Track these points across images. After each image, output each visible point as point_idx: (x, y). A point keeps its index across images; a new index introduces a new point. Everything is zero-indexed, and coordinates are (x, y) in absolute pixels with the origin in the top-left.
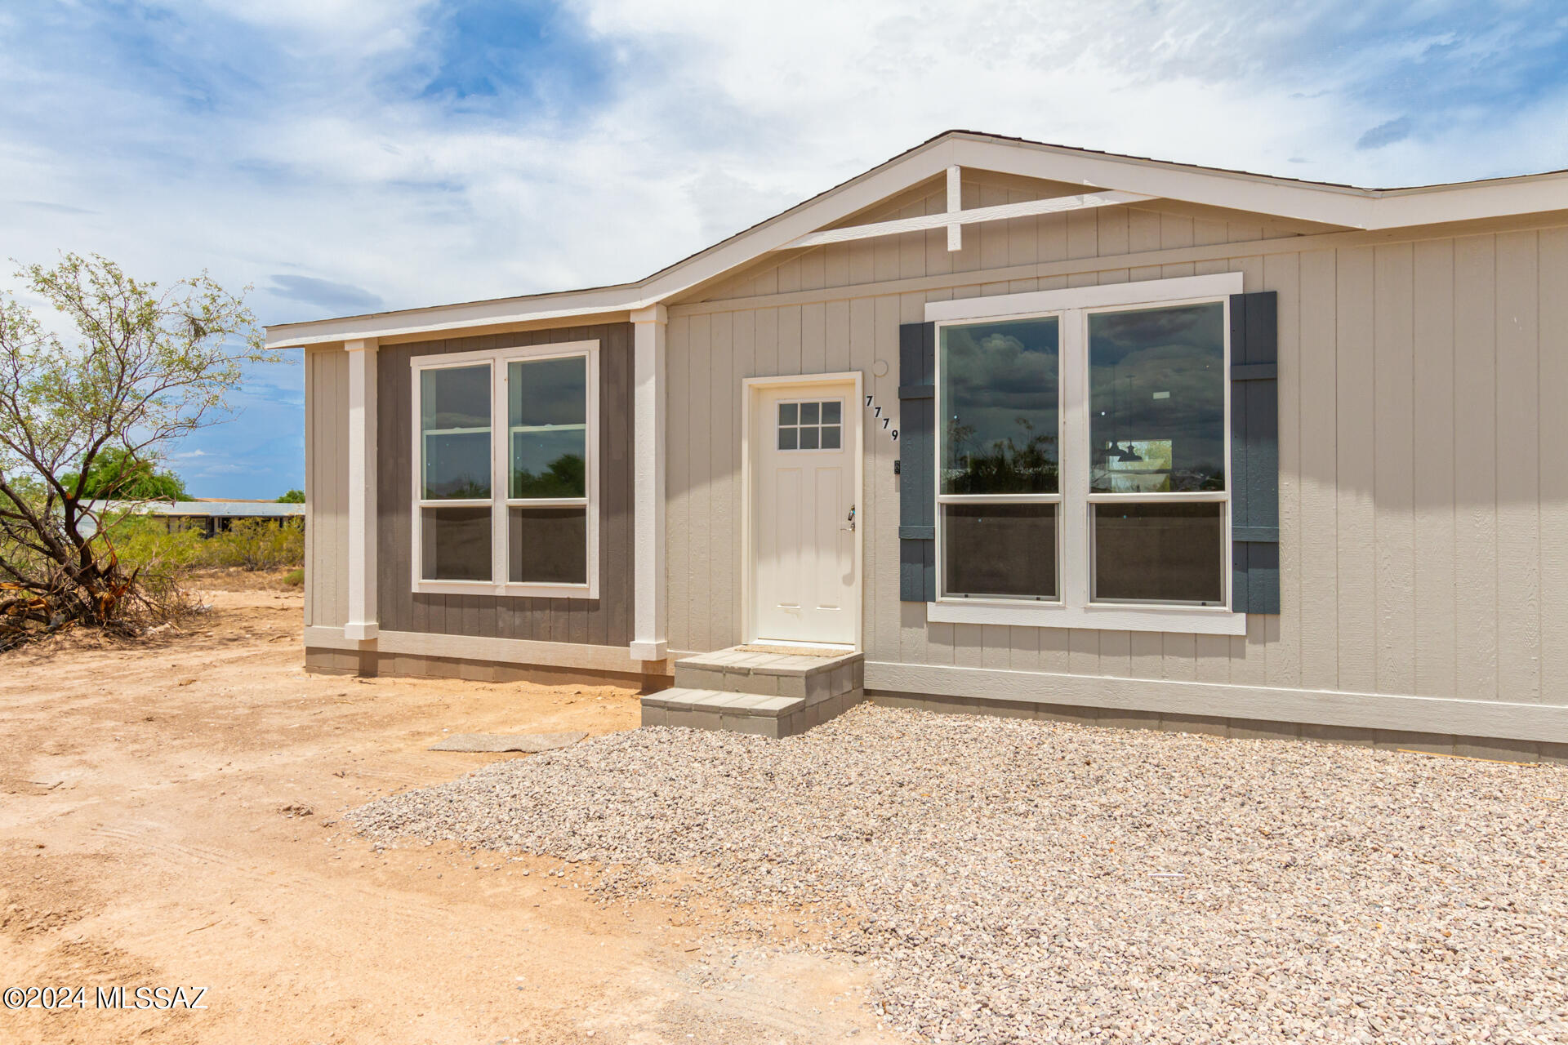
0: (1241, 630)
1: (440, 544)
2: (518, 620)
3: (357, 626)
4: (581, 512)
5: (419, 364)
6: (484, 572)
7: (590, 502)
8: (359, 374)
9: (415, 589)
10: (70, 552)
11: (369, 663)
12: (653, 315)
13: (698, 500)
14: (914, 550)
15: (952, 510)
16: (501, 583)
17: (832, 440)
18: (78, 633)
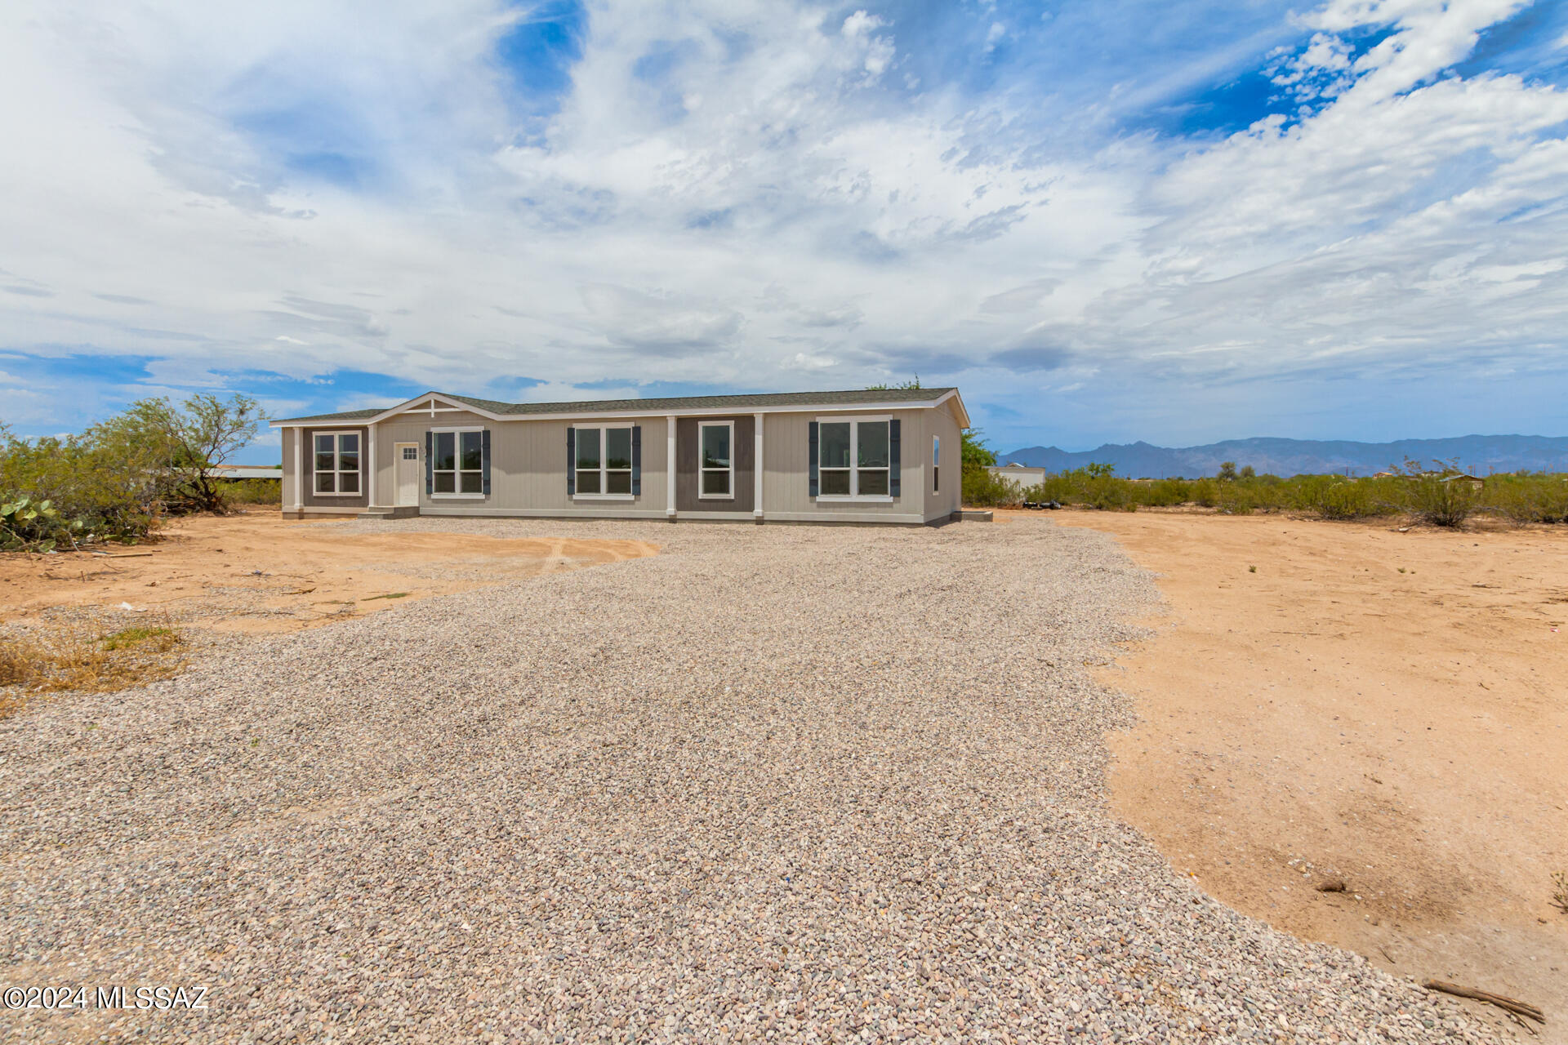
0: (484, 498)
1: (321, 483)
2: (342, 502)
3: (297, 505)
4: (357, 474)
5: (315, 434)
6: (332, 490)
7: (360, 471)
8: (298, 436)
10: (202, 487)
11: (301, 516)
12: (372, 426)
13: (383, 473)
14: (429, 483)
15: (436, 474)
16: (337, 493)
17: (415, 457)
18: (205, 512)
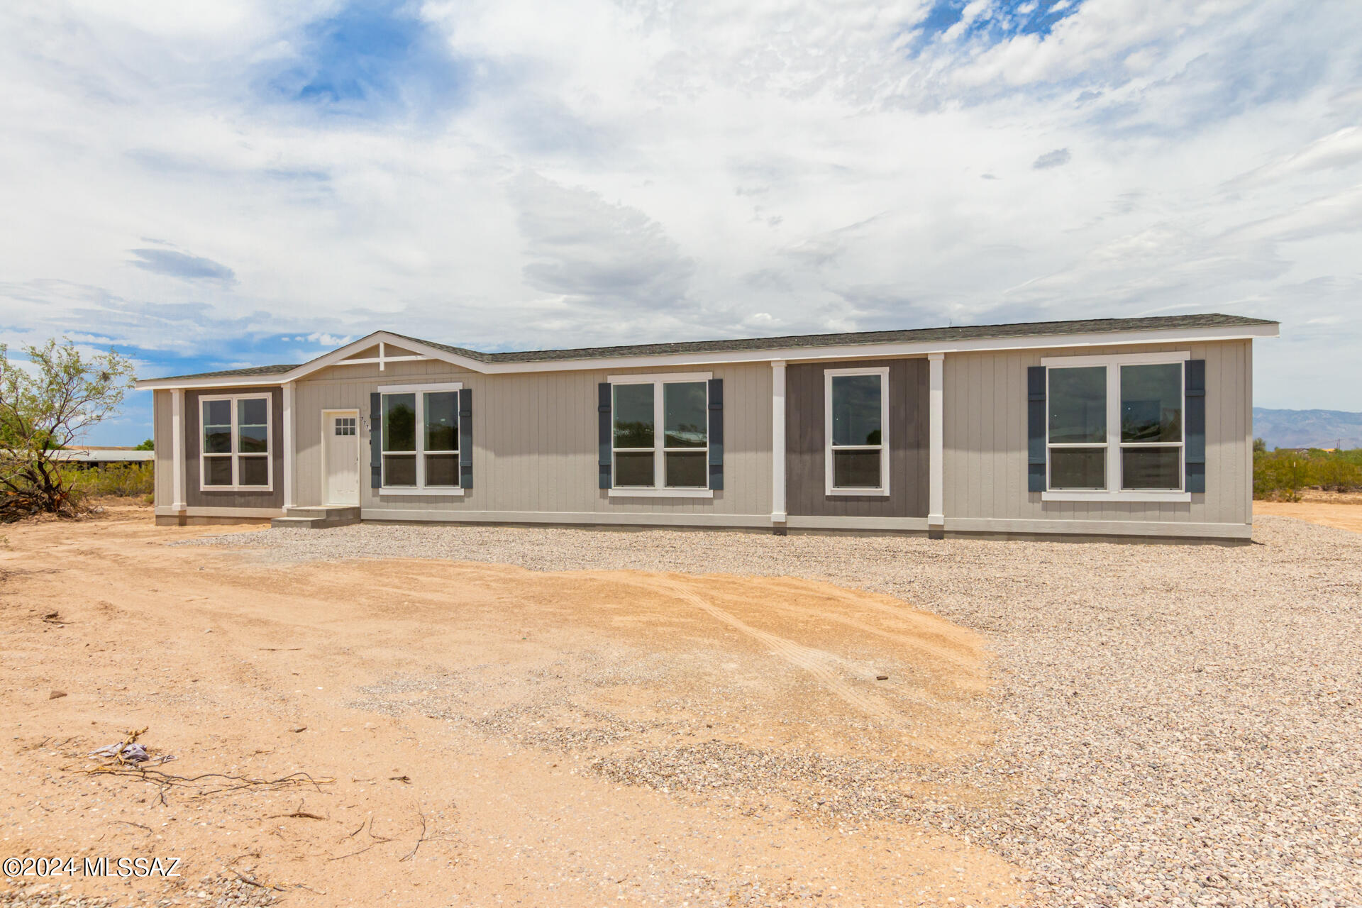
0: (463, 494)
1: (213, 470)
2: (243, 500)
3: (177, 505)
4: (265, 458)
5: (202, 399)
6: (229, 481)
7: (269, 454)
8: (177, 403)
9: (202, 489)
10: (40, 478)
11: (183, 520)
12: (289, 385)
13: (306, 454)
14: (376, 471)
15: (387, 457)
16: (236, 486)
17: (353, 433)
18: (46, 515)
